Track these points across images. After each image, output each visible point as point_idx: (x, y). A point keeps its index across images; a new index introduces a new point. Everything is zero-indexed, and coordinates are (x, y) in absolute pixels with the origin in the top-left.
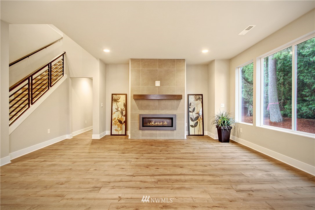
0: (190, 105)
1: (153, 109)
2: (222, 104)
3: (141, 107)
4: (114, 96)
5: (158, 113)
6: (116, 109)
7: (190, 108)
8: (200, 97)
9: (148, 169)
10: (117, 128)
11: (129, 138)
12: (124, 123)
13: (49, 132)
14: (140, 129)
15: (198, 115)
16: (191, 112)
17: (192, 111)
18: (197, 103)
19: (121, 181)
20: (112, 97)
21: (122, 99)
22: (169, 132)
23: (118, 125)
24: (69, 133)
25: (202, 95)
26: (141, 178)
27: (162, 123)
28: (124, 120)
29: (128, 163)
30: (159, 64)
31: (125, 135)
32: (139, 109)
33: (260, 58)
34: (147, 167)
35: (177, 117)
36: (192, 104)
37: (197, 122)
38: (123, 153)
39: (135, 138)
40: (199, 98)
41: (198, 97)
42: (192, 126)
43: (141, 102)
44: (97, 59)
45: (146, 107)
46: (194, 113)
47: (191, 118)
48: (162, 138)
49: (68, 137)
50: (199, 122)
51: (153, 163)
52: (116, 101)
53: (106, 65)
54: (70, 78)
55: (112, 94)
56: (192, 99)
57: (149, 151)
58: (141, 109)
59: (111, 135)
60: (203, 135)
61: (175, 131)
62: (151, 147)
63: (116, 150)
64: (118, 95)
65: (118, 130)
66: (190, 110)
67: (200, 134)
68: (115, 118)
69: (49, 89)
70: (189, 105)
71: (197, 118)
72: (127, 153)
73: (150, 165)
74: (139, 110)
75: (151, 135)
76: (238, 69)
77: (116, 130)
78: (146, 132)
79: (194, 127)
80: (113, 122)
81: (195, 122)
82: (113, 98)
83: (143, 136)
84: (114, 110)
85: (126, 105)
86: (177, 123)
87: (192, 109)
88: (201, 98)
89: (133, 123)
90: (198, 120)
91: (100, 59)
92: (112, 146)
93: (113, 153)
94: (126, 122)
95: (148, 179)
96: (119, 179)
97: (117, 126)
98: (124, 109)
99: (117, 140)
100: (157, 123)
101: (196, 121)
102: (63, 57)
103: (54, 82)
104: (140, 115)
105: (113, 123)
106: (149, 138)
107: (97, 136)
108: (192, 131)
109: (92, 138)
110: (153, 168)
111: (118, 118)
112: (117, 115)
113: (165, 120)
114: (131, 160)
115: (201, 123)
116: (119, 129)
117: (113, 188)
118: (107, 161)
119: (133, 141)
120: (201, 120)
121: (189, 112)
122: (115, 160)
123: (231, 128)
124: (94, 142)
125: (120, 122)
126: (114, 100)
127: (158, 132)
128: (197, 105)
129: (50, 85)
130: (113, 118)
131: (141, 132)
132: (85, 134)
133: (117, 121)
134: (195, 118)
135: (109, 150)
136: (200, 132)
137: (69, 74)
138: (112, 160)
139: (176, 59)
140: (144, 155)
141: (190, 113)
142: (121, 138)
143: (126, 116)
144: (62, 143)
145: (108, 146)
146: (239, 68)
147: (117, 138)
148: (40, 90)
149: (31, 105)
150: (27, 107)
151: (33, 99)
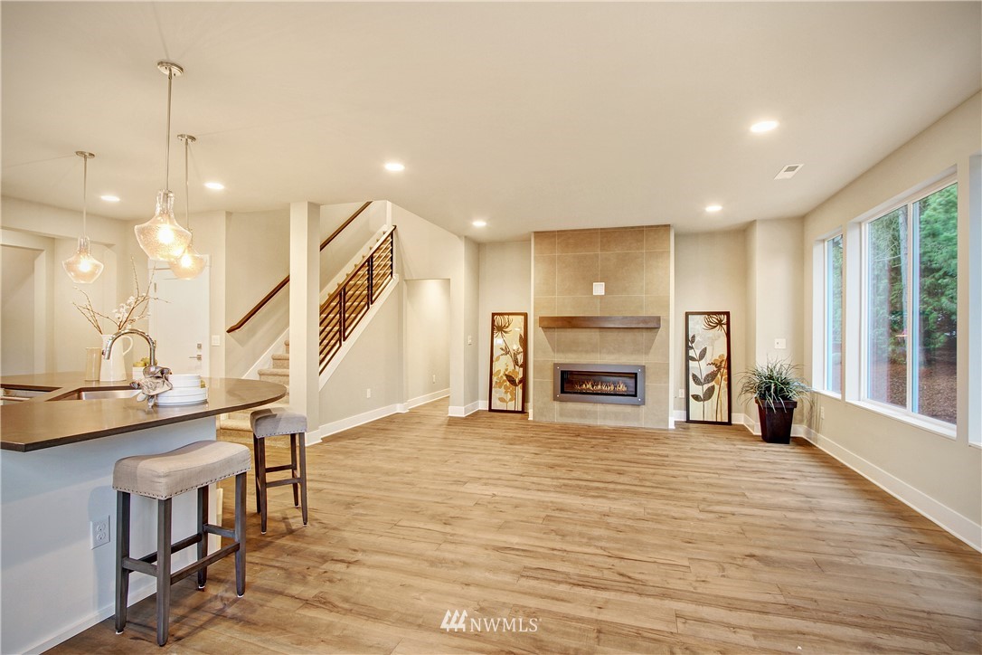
0: (693, 342)
1: (587, 352)
2: (777, 340)
3: (557, 348)
4: (498, 319)
5: (599, 361)
6: (502, 349)
7: (692, 348)
8: (721, 320)
9: (552, 470)
10: (503, 395)
11: (531, 418)
12: (520, 382)
13: (368, 396)
14: (555, 399)
15: (715, 369)
16: (693, 359)
17: (697, 357)
18: (711, 335)
19: (499, 479)
20: (493, 321)
21: (516, 326)
22: (629, 409)
23: (506, 387)
24: (402, 401)
25: (727, 314)
26: (535, 479)
27: (612, 388)
28: (521, 376)
29: (517, 459)
30: (601, 241)
31: (523, 411)
32: (553, 350)
33: (860, 223)
34: (552, 467)
35: (648, 373)
36: (697, 339)
37: (713, 387)
38: (511, 444)
39: (544, 420)
40: (720, 323)
41: (714, 319)
42: (696, 398)
43: (557, 334)
44: (459, 237)
45: (568, 348)
46: (703, 363)
47: (694, 376)
48: (610, 423)
49: (400, 408)
50: (717, 387)
51: (566, 463)
52: (501, 329)
53: (479, 247)
54: (406, 280)
55: (493, 315)
56: (698, 325)
57: (567, 445)
58: (558, 351)
59: (490, 410)
60: (729, 423)
61: (643, 408)
62: (575, 438)
63: (498, 439)
64: (506, 317)
65: (507, 399)
66: (691, 353)
67: (719, 420)
68: (499, 371)
69: (368, 308)
70: (689, 342)
71: (712, 377)
72: (520, 444)
73: (559, 466)
74: (552, 354)
75: (582, 414)
76: (822, 245)
77: (502, 400)
78: (571, 406)
79: (704, 400)
80: (495, 379)
81: (706, 387)
82: (496, 323)
83: (561, 415)
84: (497, 352)
85: (524, 341)
86: (650, 386)
87: (698, 352)
88: (725, 321)
89: (542, 384)
90: (713, 383)
91: (466, 237)
92: (488, 431)
93: (489, 443)
94: (524, 381)
95: (548, 482)
96: (496, 476)
97: (503, 390)
98: (521, 350)
99: (501, 421)
100: (599, 387)
101: (710, 385)
102: (392, 238)
103: (377, 293)
104: (556, 365)
105: (494, 383)
106: (577, 421)
107: (458, 411)
108: (697, 411)
109: (450, 415)
110: (564, 470)
111: (507, 370)
112: (504, 365)
113: (621, 379)
114: (523, 455)
115: (722, 391)
116: (509, 396)
117: (486, 484)
118: (478, 453)
119: (537, 426)
120: (724, 383)
121: (688, 358)
122: (492, 452)
123: (795, 404)
124: (453, 422)
125: (511, 380)
126: (496, 328)
127: (599, 408)
128: (713, 341)
129: (370, 300)
130: (494, 371)
131: (557, 405)
132: (434, 405)
133: (505, 378)
134: (707, 376)
135: (483, 438)
136: (719, 416)
137: (402, 274)
138: (487, 452)
139: (646, 227)
140: (553, 450)
141: (691, 363)
142: (513, 418)
143: (525, 366)
144: (391, 419)
145: (482, 430)
146: (824, 241)
147: (503, 418)
148: (357, 310)
149: (343, 342)
150: (338, 345)
151: (345, 330)
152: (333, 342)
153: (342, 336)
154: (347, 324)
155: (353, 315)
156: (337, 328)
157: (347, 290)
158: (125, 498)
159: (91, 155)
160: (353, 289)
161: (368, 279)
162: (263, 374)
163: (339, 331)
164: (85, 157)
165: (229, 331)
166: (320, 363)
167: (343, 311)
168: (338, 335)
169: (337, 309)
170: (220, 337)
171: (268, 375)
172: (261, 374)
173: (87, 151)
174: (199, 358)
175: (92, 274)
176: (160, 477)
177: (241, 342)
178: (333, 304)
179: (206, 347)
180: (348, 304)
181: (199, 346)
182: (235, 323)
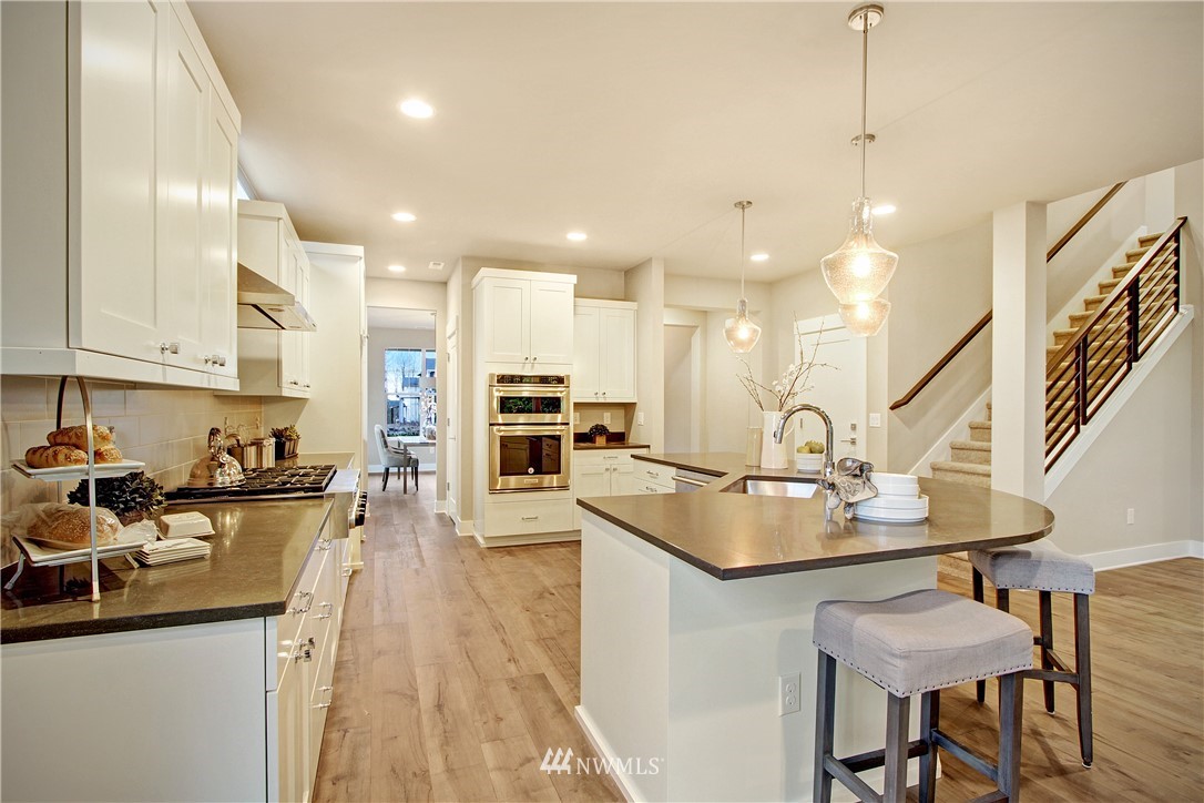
13: (1130, 520)
69: (1129, 368)
102: (1177, 241)
103: (1147, 342)
129: (1132, 354)
148: (1109, 371)
149: (1081, 427)
150: (1072, 430)
151: (1086, 405)
152: (1064, 425)
153: (1082, 417)
154: (1089, 395)
155: (1101, 381)
156: (1071, 403)
157: (1089, 339)
158: (828, 665)
159: (749, 203)
160: (1101, 338)
161: (1129, 318)
162: (938, 469)
163: (1075, 408)
164: (743, 208)
165: (892, 408)
166: (1048, 453)
167: (1082, 373)
168: (1073, 415)
169: (1072, 372)
170: (881, 417)
171: (946, 470)
172: (935, 469)
173: (745, 199)
174: (853, 442)
175: (751, 341)
176: (893, 655)
177: (908, 423)
178: (1065, 364)
179: (861, 429)
180: (1091, 363)
181: (854, 427)
182: (900, 396)
